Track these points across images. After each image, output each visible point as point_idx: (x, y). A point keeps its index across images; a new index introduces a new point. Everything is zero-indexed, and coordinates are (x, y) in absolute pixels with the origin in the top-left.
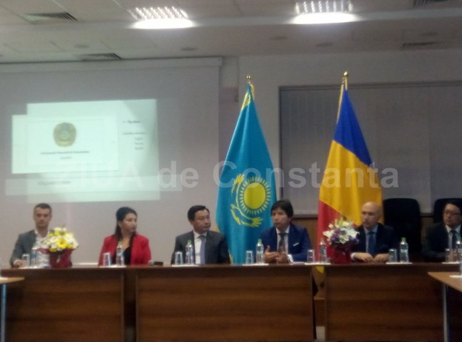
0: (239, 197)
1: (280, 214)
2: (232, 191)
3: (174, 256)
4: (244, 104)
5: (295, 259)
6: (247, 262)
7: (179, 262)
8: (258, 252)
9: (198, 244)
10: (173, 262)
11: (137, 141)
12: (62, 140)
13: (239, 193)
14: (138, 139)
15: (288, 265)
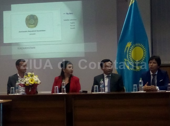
0: (129, 54)
1: (154, 63)
2: (125, 52)
3: (93, 88)
4: (131, 2)
5: (160, 89)
6: (134, 90)
7: (96, 91)
8: (140, 85)
9: (107, 81)
10: (93, 91)
11: (71, 24)
12: (30, 24)
13: (129, 52)
14: (72, 23)
15: (157, 92)
